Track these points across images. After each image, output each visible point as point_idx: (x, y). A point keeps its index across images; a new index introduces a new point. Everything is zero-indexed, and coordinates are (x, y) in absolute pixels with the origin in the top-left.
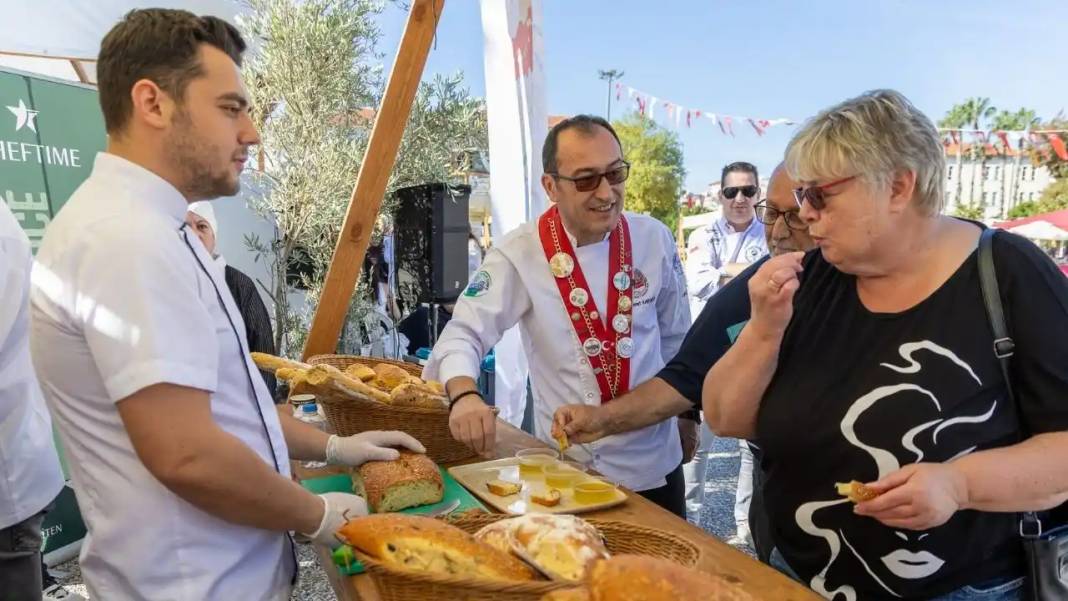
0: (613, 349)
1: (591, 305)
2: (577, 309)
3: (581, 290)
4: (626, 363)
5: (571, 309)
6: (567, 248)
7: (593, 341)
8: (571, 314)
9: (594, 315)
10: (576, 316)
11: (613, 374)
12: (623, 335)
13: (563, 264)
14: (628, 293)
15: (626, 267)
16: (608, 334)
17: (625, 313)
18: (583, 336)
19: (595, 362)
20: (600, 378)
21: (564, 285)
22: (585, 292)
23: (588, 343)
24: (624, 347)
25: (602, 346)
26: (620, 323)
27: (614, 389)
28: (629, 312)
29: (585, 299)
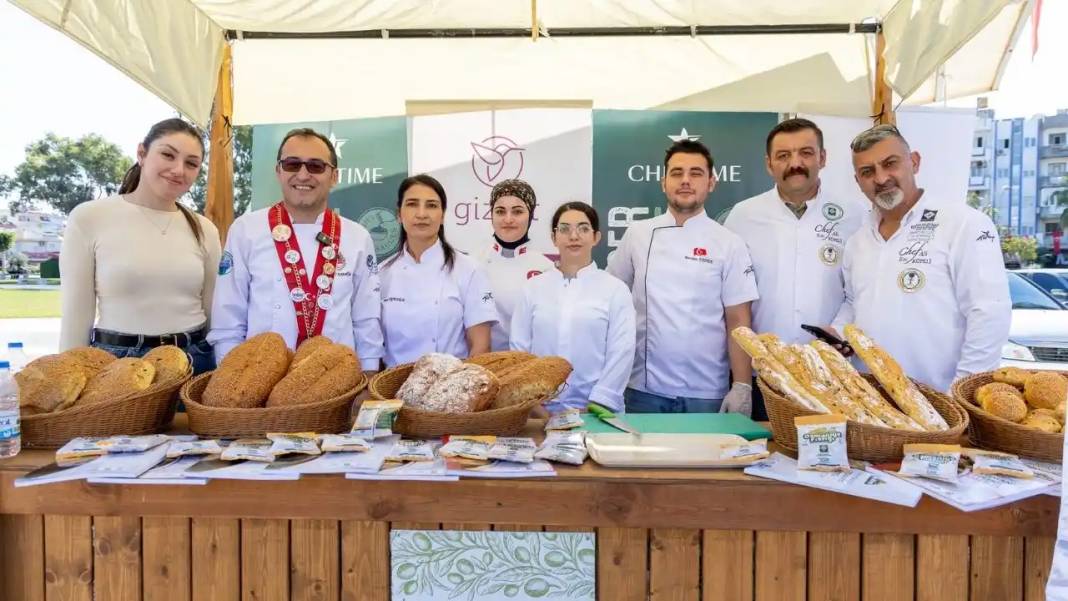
0: (315, 302)
1: (301, 264)
2: (289, 265)
3: (294, 252)
4: (323, 313)
5: (285, 264)
6: (286, 221)
7: (299, 290)
8: (284, 268)
9: (302, 272)
10: (288, 270)
11: (311, 319)
12: (324, 292)
13: (282, 232)
14: (333, 262)
15: (333, 245)
16: (312, 289)
17: (329, 276)
18: (292, 284)
19: (298, 306)
20: (300, 319)
21: (281, 247)
22: (298, 254)
23: (295, 291)
24: (322, 301)
25: (305, 296)
26: (322, 282)
27: (309, 332)
28: (332, 276)
29: (297, 258)
